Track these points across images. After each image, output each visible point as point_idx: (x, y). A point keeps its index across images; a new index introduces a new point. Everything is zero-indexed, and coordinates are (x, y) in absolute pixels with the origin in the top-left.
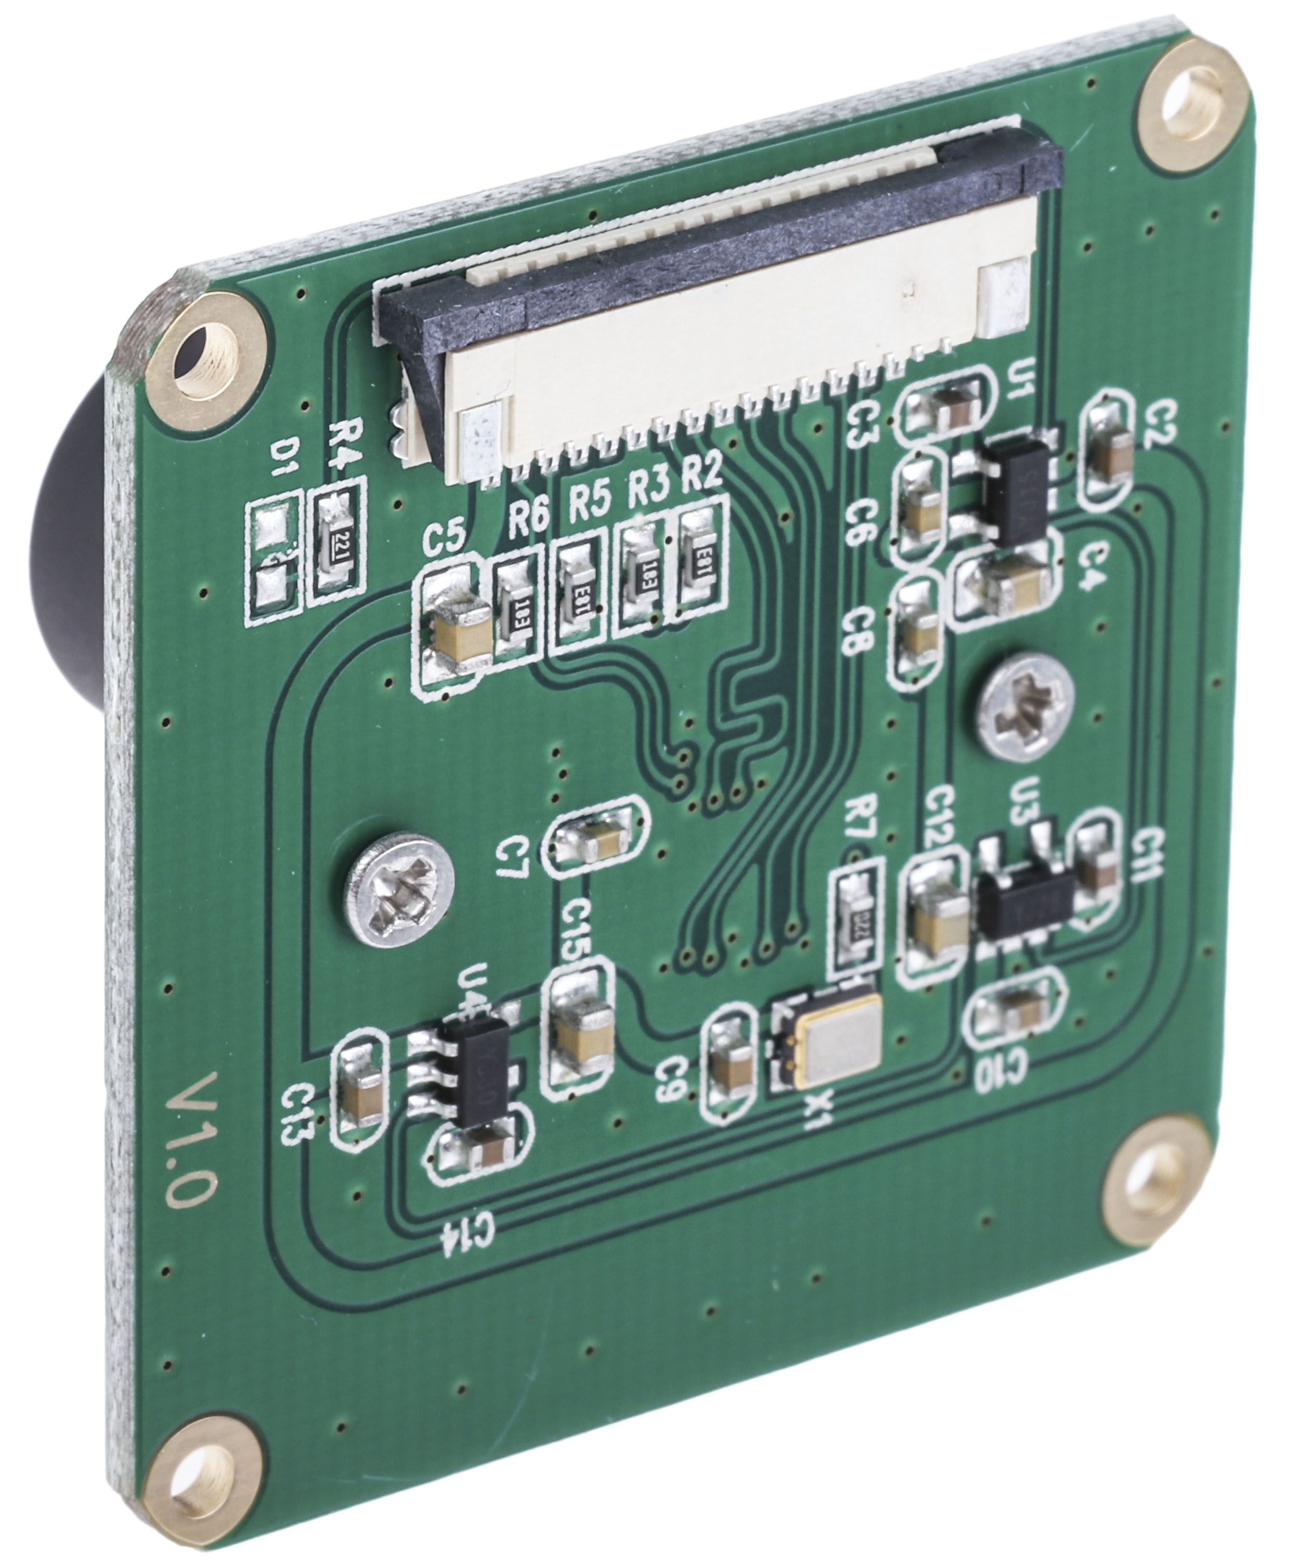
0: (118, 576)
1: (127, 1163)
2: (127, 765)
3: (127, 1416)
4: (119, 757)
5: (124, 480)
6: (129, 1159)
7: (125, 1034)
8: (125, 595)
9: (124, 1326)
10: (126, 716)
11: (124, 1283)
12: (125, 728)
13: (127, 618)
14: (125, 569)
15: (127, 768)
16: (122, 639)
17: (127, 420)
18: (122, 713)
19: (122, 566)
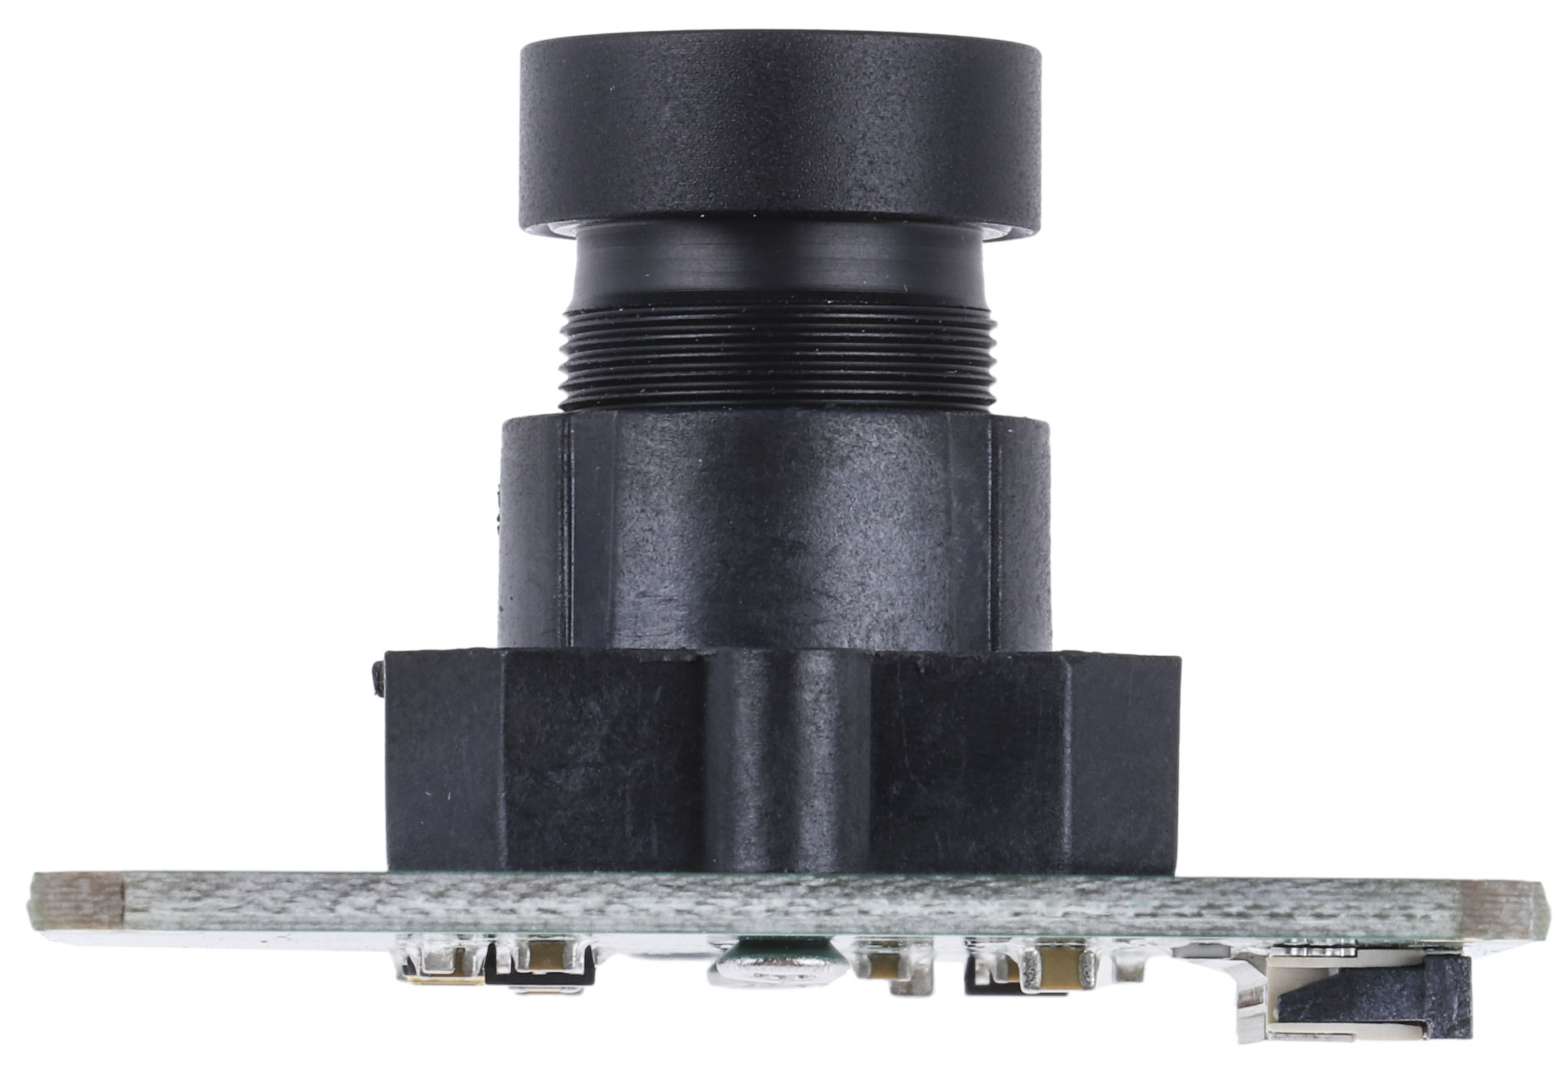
0: (1228, 915)
1: (535, 922)
2: (1010, 925)
3: (225, 919)
4: (1017, 914)
5: (1343, 924)
6: (540, 924)
7: (688, 920)
8: (1209, 923)
9: (335, 917)
10: (1069, 925)
11: (387, 917)
12: (1053, 922)
13: (1183, 925)
14: (1240, 924)
15: (1007, 925)
16: (1158, 919)
17: (1414, 928)
18: (1071, 919)
19: (1243, 920)
